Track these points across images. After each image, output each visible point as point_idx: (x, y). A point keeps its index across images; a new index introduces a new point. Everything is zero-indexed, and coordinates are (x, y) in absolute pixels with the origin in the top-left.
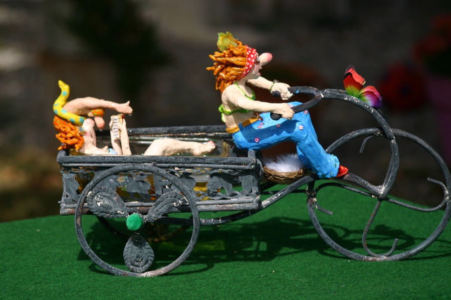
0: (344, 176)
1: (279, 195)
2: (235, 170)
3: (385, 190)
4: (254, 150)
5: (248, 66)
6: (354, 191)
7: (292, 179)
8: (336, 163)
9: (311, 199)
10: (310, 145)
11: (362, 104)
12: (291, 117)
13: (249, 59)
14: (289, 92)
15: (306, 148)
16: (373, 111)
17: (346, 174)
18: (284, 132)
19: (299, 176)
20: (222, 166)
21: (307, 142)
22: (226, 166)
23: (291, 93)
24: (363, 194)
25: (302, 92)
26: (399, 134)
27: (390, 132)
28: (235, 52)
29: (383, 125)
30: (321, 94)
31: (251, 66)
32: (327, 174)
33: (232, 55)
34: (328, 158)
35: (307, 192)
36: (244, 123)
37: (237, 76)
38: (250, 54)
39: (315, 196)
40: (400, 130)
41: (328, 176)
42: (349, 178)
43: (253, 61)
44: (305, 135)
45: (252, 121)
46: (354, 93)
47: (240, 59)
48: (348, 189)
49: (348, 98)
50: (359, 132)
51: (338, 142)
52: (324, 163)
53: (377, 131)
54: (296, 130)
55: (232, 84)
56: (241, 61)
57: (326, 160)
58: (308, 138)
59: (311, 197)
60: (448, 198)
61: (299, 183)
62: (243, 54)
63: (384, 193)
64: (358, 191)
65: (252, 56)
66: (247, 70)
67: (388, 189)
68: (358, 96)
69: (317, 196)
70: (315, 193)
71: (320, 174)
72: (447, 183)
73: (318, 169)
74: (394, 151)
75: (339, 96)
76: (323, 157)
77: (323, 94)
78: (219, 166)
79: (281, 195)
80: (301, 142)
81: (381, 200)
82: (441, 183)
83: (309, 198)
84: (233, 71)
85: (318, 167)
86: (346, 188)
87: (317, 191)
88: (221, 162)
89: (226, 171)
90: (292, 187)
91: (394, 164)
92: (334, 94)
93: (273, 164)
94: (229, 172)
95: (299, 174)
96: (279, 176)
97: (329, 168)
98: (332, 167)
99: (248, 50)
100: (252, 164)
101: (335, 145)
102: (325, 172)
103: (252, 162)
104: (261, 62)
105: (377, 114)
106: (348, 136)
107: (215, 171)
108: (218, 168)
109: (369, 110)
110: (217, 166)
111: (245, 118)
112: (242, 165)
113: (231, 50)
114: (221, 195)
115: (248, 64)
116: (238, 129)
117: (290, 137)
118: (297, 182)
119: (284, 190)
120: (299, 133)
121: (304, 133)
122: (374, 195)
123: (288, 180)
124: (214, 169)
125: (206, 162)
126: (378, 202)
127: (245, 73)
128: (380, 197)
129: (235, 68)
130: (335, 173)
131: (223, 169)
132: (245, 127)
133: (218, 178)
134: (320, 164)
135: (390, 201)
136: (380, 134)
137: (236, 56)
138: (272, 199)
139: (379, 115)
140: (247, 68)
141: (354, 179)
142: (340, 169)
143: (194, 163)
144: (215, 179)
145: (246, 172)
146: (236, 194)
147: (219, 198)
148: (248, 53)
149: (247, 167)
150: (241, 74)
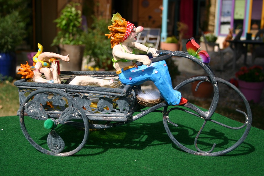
0: (184, 104)
1: (144, 113)
2: (113, 96)
3: (209, 114)
4: (129, 85)
5: (127, 33)
6: (191, 114)
7: (152, 104)
8: (179, 96)
9: (165, 116)
10: (162, 84)
11: (197, 60)
12: (149, 64)
13: (128, 29)
14: (157, 53)
15: (159, 85)
16: (203, 65)
17: (186, 103)
18: (146, 74)
19: (156, 102)
20: (106, 93)
21: (160, 81)
22: (108, 93)
23: (158, 54)
24: (196, 116)
25: (163, 53)
26: (219, 81)
27: (214, 79)
28: (120, 24)
29: (210, 74)
30: (172, 53)
31: (129, 33)
32: (173, 103)
33: (118, 25)
34: (174, 93)
35: (163, 112)
36: (124, 68)
37: (121, 39)
38: (129, 26)
39: (168, 115)
40: (220, 79)
41: (174, 104)
42: (188, 106)
43: (131, 30)
44: (159, 77)
45: (130, 67)
46: (192, 54)
47: (122, 28)
48: (187, 112)
49: (189, 56)
50: (195, 78)
51: (182, 83)
52: (171, 95)
53: (206, 78)
54: (153, 73)
55: (118, 44)
56: (122, 29)
57: (173, 94)
58: (160, 79)
59: (165, 115)
60: (248, 122)
61: (157, 107)
62: (124, 25)
63: (208, 116)
64: (193, 114)
65: (130, 27)
66: (126, 35)
67: (211, 114)
68: (195, 55)
69: (169, 115)
70: (168, 113)
71: (169, 102)
72: (248, 113)
73: (167, 99)
74: (216, 91)
75: (183, 55)
76: (170, 92)
77: (174, 53)
78: (104, 93)
79: (145, 113)
80: (156, 81)
81: (206, 120)
82: (244, 113)
83: (164, 116)
84: (118, 36)
85: (167, 97)
86: (186, 112)
87: (169, 112)
88: (104, 90)
89: (108, 97)
90: (152, 109)
91: (215, 99)
92: (180, 54)
93: (141, 94)
94: (109, 97)
95: (157, 101)
96: (144, 102)
97: (174, 99)
98: (176, 98)
99: (128, 24)
100: (124, 93)
101: (180, 85)
102: (172, 101)
103: (123, 92)
104: (136, 31)
105: (206, 67)
106: (188, 80)
107: (101, 96)
108: (103, 94)
109: (201, 64)
110: (102, 93)
111: (126, 65)
112: (118, 93)
113: (117, 22)
114: (106, 111)
115: (127, 32)
116: (121, 72)
117: (149, 78)
118: (155, 106)
119: (147, 111)
120: (155, 76)
121: (158, 76)
122: (202, 117)
123: (150, 105)
124: (101, 94)
125: (96, 90)
126: (205, 121)
127: (125, 37)
128: (206, 118)
129: (119, 34)
130: (178, 102)
131: (106, 95)
132: (126, 70)
133: (104, 100)
134: (168, 96)
135: (212, 121)
136: (208, 80)
137: (121, 26)
138: (139, 115)
139: (207, 68)
140: (126, 34)
141: (191, 107)
142: (181, 100)
143: (89, 90)
144: (102, 100)
145: (121, 98)
146: (115, 111)
147: (105, 112)
148: (128, 25)
149: (120, 95)
150: (123, 38)
